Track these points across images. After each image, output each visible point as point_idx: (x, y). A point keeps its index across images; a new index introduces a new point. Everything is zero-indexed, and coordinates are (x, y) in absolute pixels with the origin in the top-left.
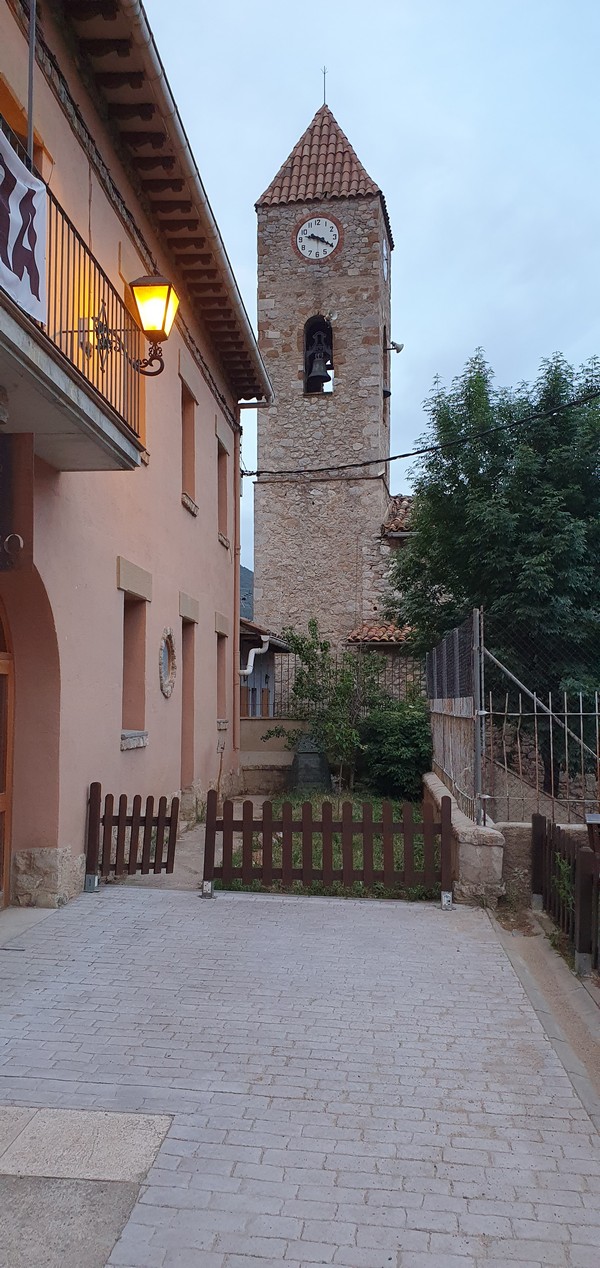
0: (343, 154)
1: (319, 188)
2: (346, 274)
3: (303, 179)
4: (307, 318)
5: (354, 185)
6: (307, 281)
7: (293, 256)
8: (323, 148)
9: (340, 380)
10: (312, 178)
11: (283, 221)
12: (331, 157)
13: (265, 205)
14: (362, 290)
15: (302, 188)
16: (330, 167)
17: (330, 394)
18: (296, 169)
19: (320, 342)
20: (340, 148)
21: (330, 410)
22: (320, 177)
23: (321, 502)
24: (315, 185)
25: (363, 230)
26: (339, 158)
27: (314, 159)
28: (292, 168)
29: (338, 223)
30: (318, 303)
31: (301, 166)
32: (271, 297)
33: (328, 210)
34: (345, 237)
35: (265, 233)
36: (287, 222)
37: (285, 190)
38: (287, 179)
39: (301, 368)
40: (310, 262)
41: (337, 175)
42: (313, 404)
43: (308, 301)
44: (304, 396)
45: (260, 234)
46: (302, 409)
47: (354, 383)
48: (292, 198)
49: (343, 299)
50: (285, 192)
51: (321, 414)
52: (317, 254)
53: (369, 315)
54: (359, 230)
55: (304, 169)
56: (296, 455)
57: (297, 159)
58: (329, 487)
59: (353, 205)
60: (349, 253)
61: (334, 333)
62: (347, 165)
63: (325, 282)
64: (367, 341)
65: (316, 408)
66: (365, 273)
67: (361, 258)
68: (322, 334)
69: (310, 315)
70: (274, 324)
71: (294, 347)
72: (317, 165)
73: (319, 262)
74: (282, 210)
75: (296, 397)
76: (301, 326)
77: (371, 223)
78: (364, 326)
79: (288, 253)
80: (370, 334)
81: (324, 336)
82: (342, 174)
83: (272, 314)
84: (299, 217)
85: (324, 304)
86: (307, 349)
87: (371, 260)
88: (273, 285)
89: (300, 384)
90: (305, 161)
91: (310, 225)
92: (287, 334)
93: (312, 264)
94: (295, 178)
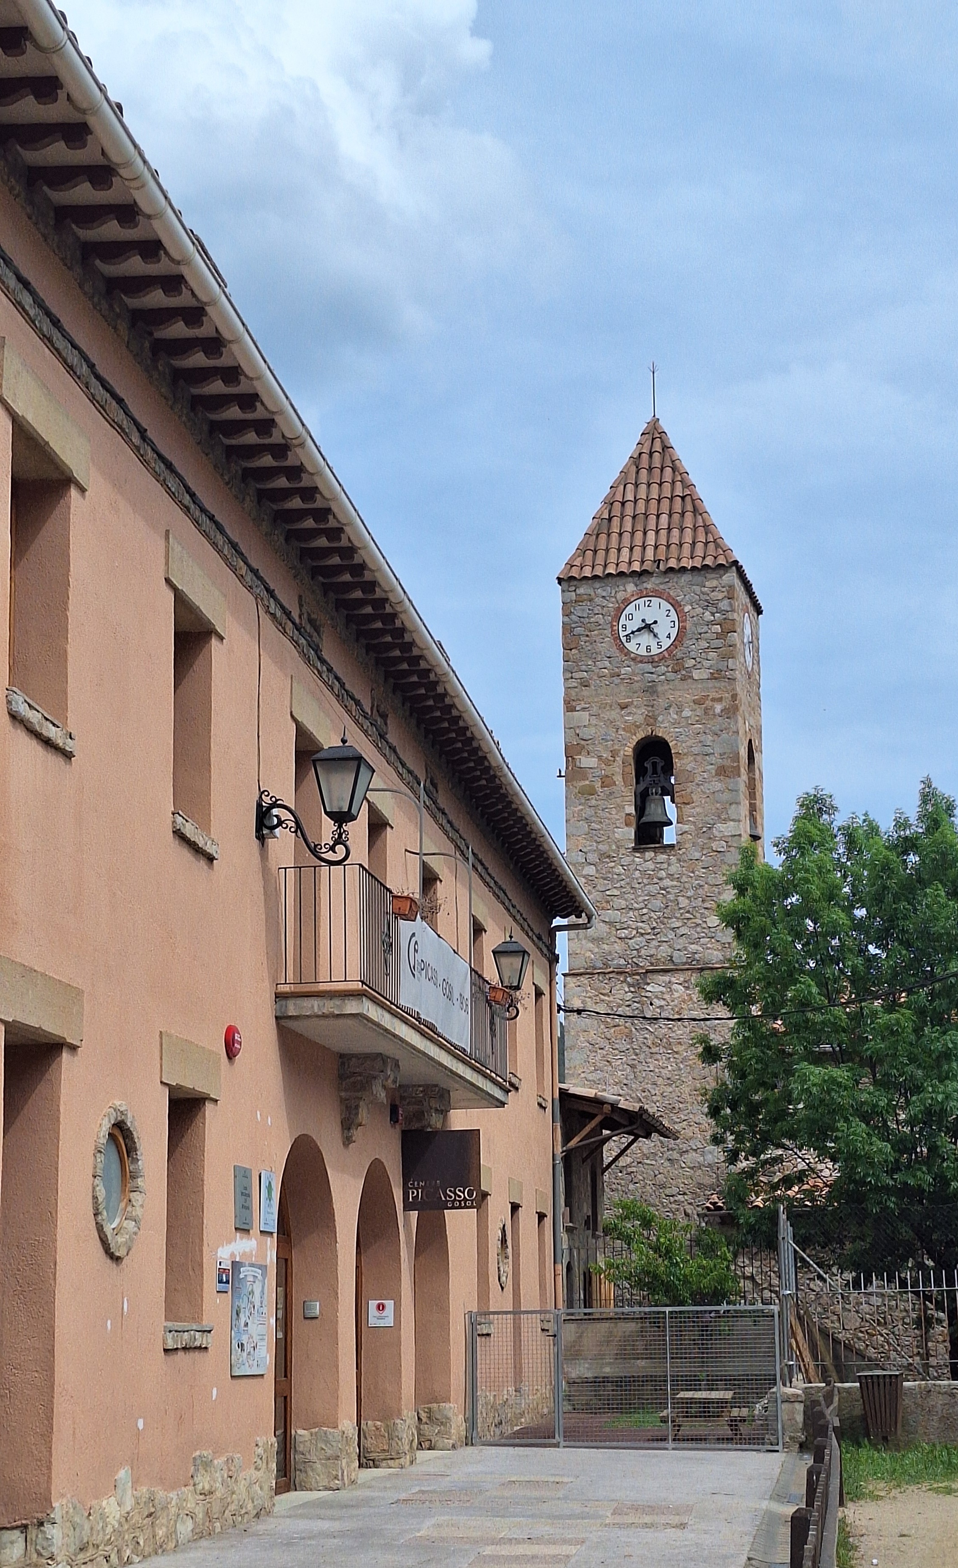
0: (683, 498)
1: (650, 554)
2: (691, 677)
3: (626, 537)
4: (636, 739)
5: (699, 550)
6: (636, 685)
7: (614, 651)
8: (655, 488)
9: (686, 827)
10: (639, 535)
11: (599, 600)
12: (665, 503)
13: (572, 578)
14: (713, 700)
15: (625, 552)
16: (664, 518)
17: (672, 846)
18: (616, 521)
19: (655, 772)
20: (679, 491)
21: (673, 869)
22: (651, 535)
23: (663, 1003)
24: (644, 547)
25: (713, 614)
26: (678, 503)
27: (641, 507)
28: (610, 519)
29: (676, 605)
30: (652, 719)
31: (622, 517)
32: (584, 709)
33: (662, 587)
34: (688, 625)
35: (573, 617)
36: (605, 603)
37: (601, 554)
38: (603, 537)
39: (632, 810)
40: (637, 659)
41: (675, 532)
42: (648, 860)
43: (637, 715)
44: (635, 849)
45: (567, 619)
46: (632, 867)
47: (706, 831)
48: (611, 570)
49: (687, 713)
50: (600, 559)
51: (660, 875)
52: (648, 649)
53: (724, 735)
54: (708, 616)
55: (628, 521)
56: (623, 933)
57: (617, 506)
58: (673, 979)
59: (698, 579)
60: (695, 647)
61: (675, 760)
62: (689, 516)
63: (660, 689)
64: (722, 771)
65: (652, 867)
66: (716, 675)
67: (712, 655)
68: (657, 760)
69: (641, 735)
70: (590, 748)
71: (618, 779)
72: (646, 515)
73: (651, 660)
74: (597, 585)
75: (623, 851)
76: (629, 751)
77: (724, 605)
78: (718, 750)
79: (606, 646)
80: (728, 763)
81: (661, 764)
82: (682, 530)
83: (586, 733)
84: (621, 596)
85: (660, 719)
86: (637, 782)
87: (725, 657)
88: (586, 692)
89: (631, 832)
90: (629, 509)
91: (638, 608)
92: (607, 763)
93: (641, 662)
94: (614, 537)
